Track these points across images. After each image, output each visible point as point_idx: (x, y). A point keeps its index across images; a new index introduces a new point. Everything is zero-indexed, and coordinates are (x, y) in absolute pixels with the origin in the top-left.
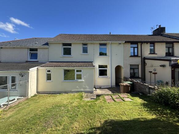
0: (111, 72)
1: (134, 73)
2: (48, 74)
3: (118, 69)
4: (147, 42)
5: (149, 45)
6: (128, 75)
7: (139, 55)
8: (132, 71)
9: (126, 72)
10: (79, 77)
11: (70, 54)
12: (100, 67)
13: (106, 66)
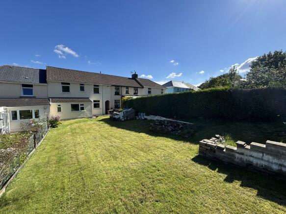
0: (102, 105)
1: (117, 106)
2: (58, 108)
3: (107, 103)
4: (124, 87)
5: (125, 88)
6: (114, 107)
7: (120, 94)
8: (116, 104)
9: (112, 105)
10: (82, 109)
11: (69, 91)
12: (94, 101)
13: (99, 101)
